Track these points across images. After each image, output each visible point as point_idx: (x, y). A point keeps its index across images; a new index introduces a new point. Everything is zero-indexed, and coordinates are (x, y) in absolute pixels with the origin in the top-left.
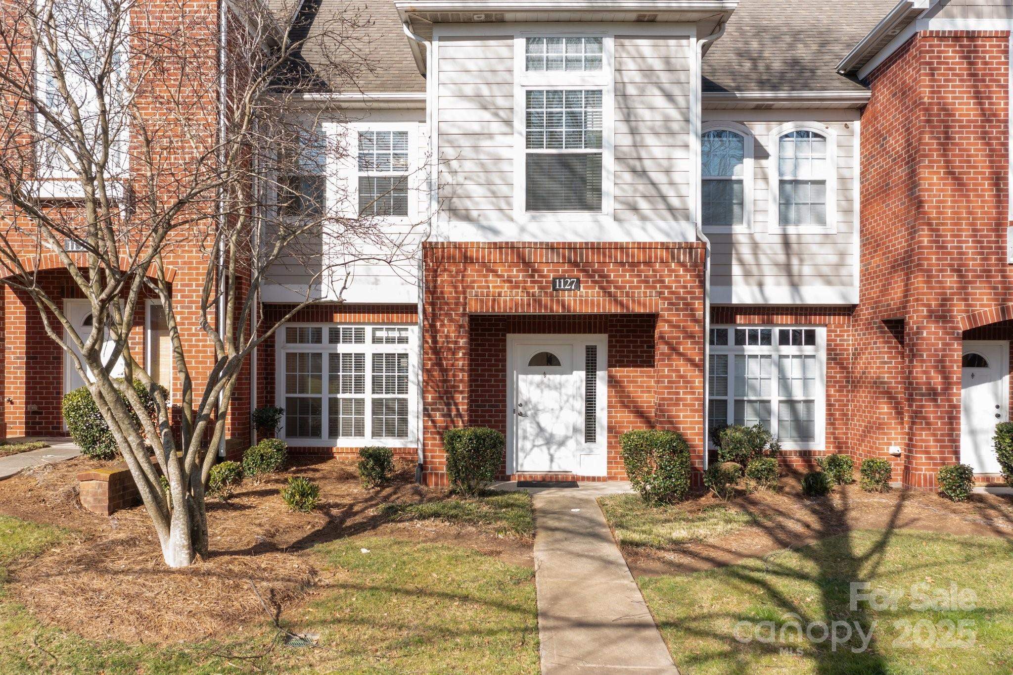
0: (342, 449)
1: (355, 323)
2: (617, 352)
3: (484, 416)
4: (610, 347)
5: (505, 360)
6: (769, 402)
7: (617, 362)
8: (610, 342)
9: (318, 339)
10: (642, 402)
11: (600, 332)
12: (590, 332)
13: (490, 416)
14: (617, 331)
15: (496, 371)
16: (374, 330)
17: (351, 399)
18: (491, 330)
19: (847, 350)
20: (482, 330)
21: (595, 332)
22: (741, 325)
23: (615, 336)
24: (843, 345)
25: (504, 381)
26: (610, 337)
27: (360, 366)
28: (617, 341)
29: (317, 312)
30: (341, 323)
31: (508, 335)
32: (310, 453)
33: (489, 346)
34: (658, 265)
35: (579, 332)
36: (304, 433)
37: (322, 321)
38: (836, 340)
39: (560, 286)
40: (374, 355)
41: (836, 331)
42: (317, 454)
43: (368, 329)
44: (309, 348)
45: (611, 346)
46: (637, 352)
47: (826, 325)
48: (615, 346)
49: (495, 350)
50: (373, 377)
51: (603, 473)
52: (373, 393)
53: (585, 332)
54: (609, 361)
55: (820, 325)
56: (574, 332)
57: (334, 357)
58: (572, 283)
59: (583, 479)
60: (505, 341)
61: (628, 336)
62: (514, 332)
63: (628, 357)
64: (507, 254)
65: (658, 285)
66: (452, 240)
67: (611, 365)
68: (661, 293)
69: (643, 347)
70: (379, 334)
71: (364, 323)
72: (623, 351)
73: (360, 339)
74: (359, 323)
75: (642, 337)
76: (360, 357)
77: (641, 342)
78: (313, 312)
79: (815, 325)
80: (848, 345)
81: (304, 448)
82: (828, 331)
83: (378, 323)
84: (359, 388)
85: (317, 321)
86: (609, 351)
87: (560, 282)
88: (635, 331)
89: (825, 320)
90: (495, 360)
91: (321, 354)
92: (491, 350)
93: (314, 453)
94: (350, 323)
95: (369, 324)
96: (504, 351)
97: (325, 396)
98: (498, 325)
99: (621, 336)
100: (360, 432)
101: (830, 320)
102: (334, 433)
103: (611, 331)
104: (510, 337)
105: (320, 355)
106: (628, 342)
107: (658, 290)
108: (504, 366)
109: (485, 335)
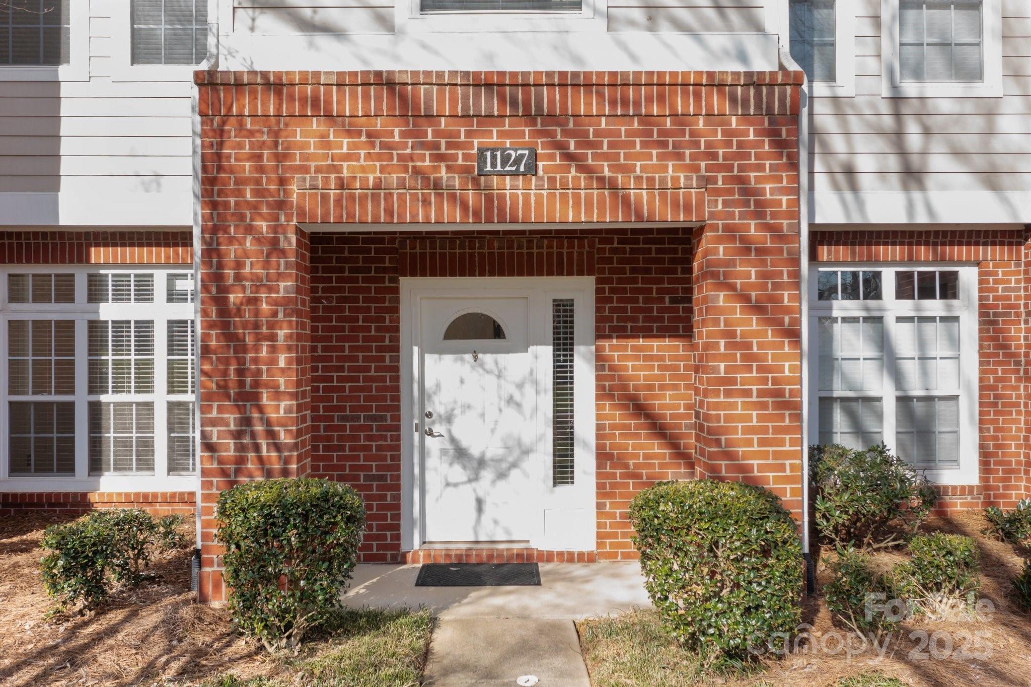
0: (110, 495)
1: (132, 266)
2: (612, 310)
3: (356, 438)
4: (599, 300)
5: (397, 329)
6: (879, 399)
7: (613, 329)
8: (599, 291)
9: (66, 294)
10: (661, 407)
11: (580, 273)
12: (560, 273)
13: (369, 438)
14: (612, 271)
15: (380, 349)
16: (171, 278)
17: (130, 404)
18: (369, 270)
19: (1017, 306)
20: (351, 270)
21: (570, 273)
22: (829, 263)
23: (608, 281)
24: (1008, 298)
25: (395, 369)
26: (599, 281)
27: (145, 343)
28: (612, 290)
29: (63, 245)
30: (107, 265)
31: (402, 280)
32: (51, 505)
33: (365, 300)
34: (701, 120)
35: (540, 273)
36: (44, 468)
37: (71, 261)
38: (996, 290)
39: (494, 165)
40: (171, 323)
41: (996, 274)
42: (65, 505)
43: (160, 277)
44: (52, 312)
45: (601, 300)
46: (651, 310)
47: (978, 264)
48: (610, 300)
49: (378, 310)
50: (170, 363)
51: (588, 544)
52: (170, 392)
53: (550, 273)
54: (598, 329)
55: (968, 263)
56: (530, 273)
57: (96, 328)
58: (518, 161)
59: (549, 557)
60: (396, 291)
61: (635, 281)
62: (413, 274)
63: (634, 320)
64: (378, 99)
65: (703, 164)
66: (258, 68)
67: (600, 334)
68: (709, 180)
69: (662, 300)
70: (180, 285)
71: (150, 265)
72: (625, 310)
73: (144, 293)
74: (141, 265)
75: (661, 281)
76: (145, 327)
77: (660, 291)
78: (54, 246)
79: (960, 263)
80: (1018, 298)
81: (40, 495)
82: (981, 274)
83: (176, 265)
84: (145, 383)
85: (63, 261)
86: (598, 310)
87: (494, 157)
88: (649, 270)
89: (977, 253)
90: (378, 329)
91: (73, 322)
92: (368, 309)
93: (58, 504)
94: (124, 265)
95: (158, 266)
96: (396, 310)
97: (81, 398)
98: (383, 260)
99: (620, 281)
100: (146, 464)
101: (985, 253)
102: (96, 466)
103: (601, 271)
104: (408, 285)
105: (70, 324)
106: (634, 291)
107: (703, 172)
108: (396, 339)
109: (356, 280)
